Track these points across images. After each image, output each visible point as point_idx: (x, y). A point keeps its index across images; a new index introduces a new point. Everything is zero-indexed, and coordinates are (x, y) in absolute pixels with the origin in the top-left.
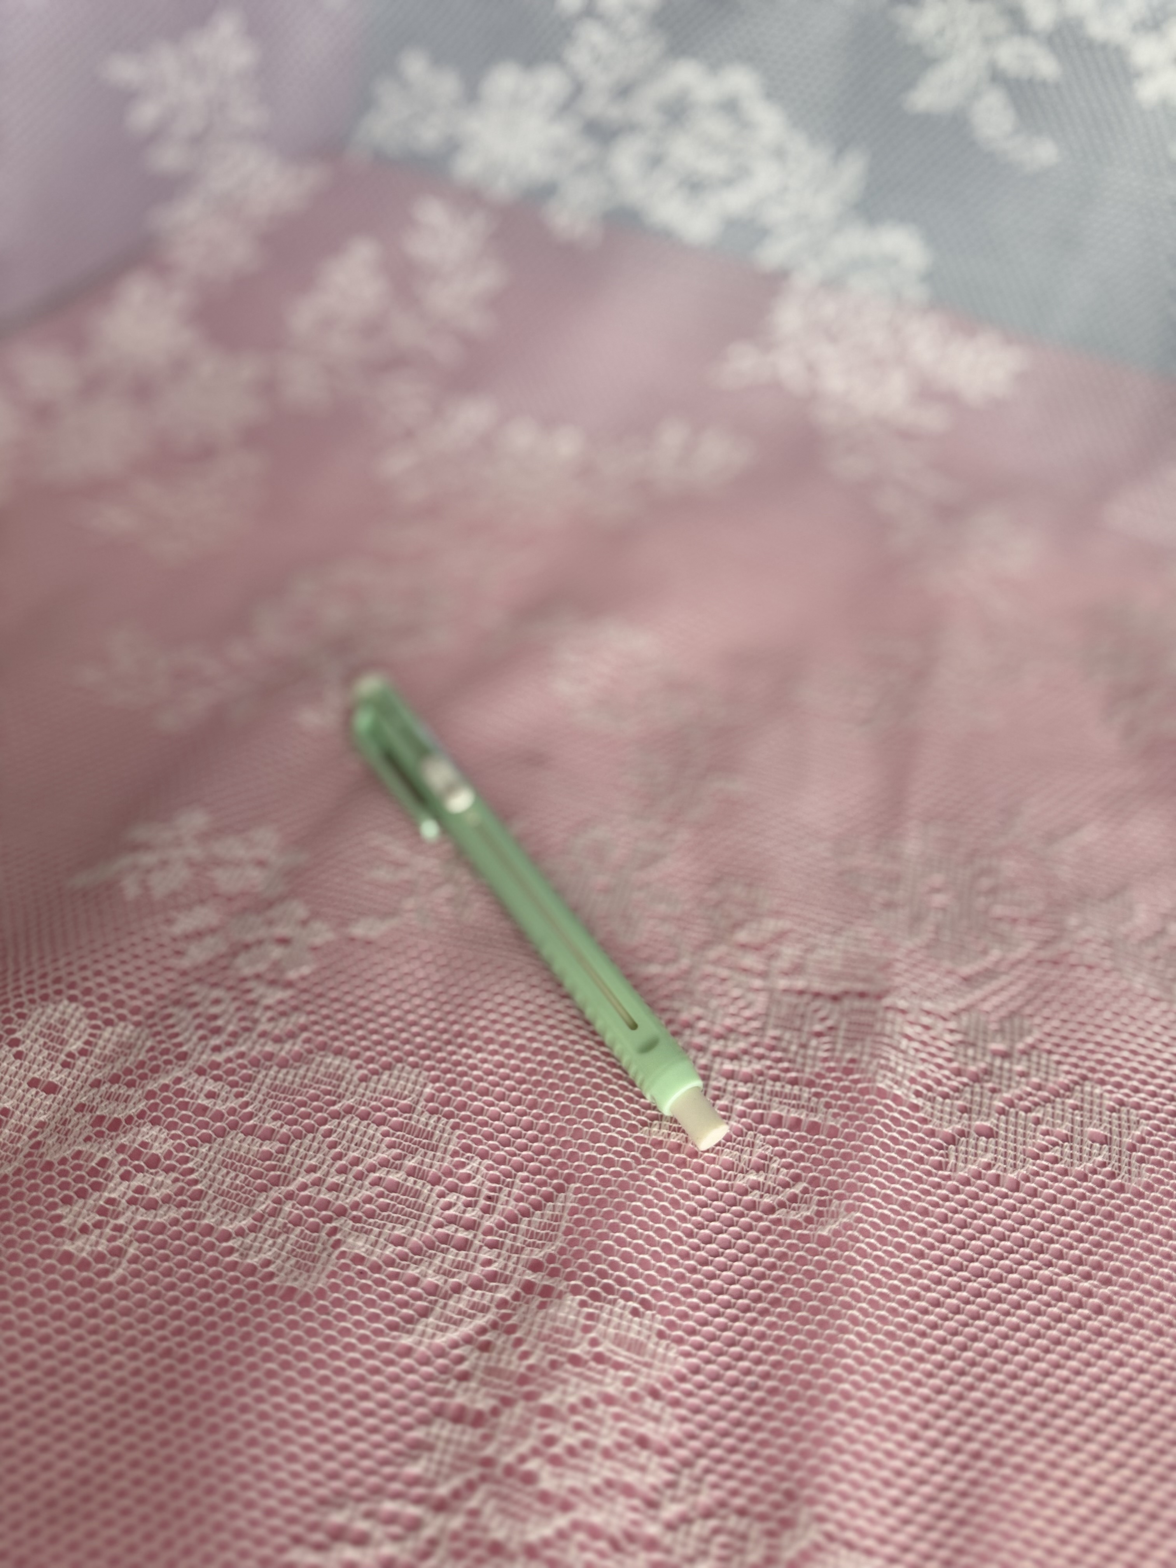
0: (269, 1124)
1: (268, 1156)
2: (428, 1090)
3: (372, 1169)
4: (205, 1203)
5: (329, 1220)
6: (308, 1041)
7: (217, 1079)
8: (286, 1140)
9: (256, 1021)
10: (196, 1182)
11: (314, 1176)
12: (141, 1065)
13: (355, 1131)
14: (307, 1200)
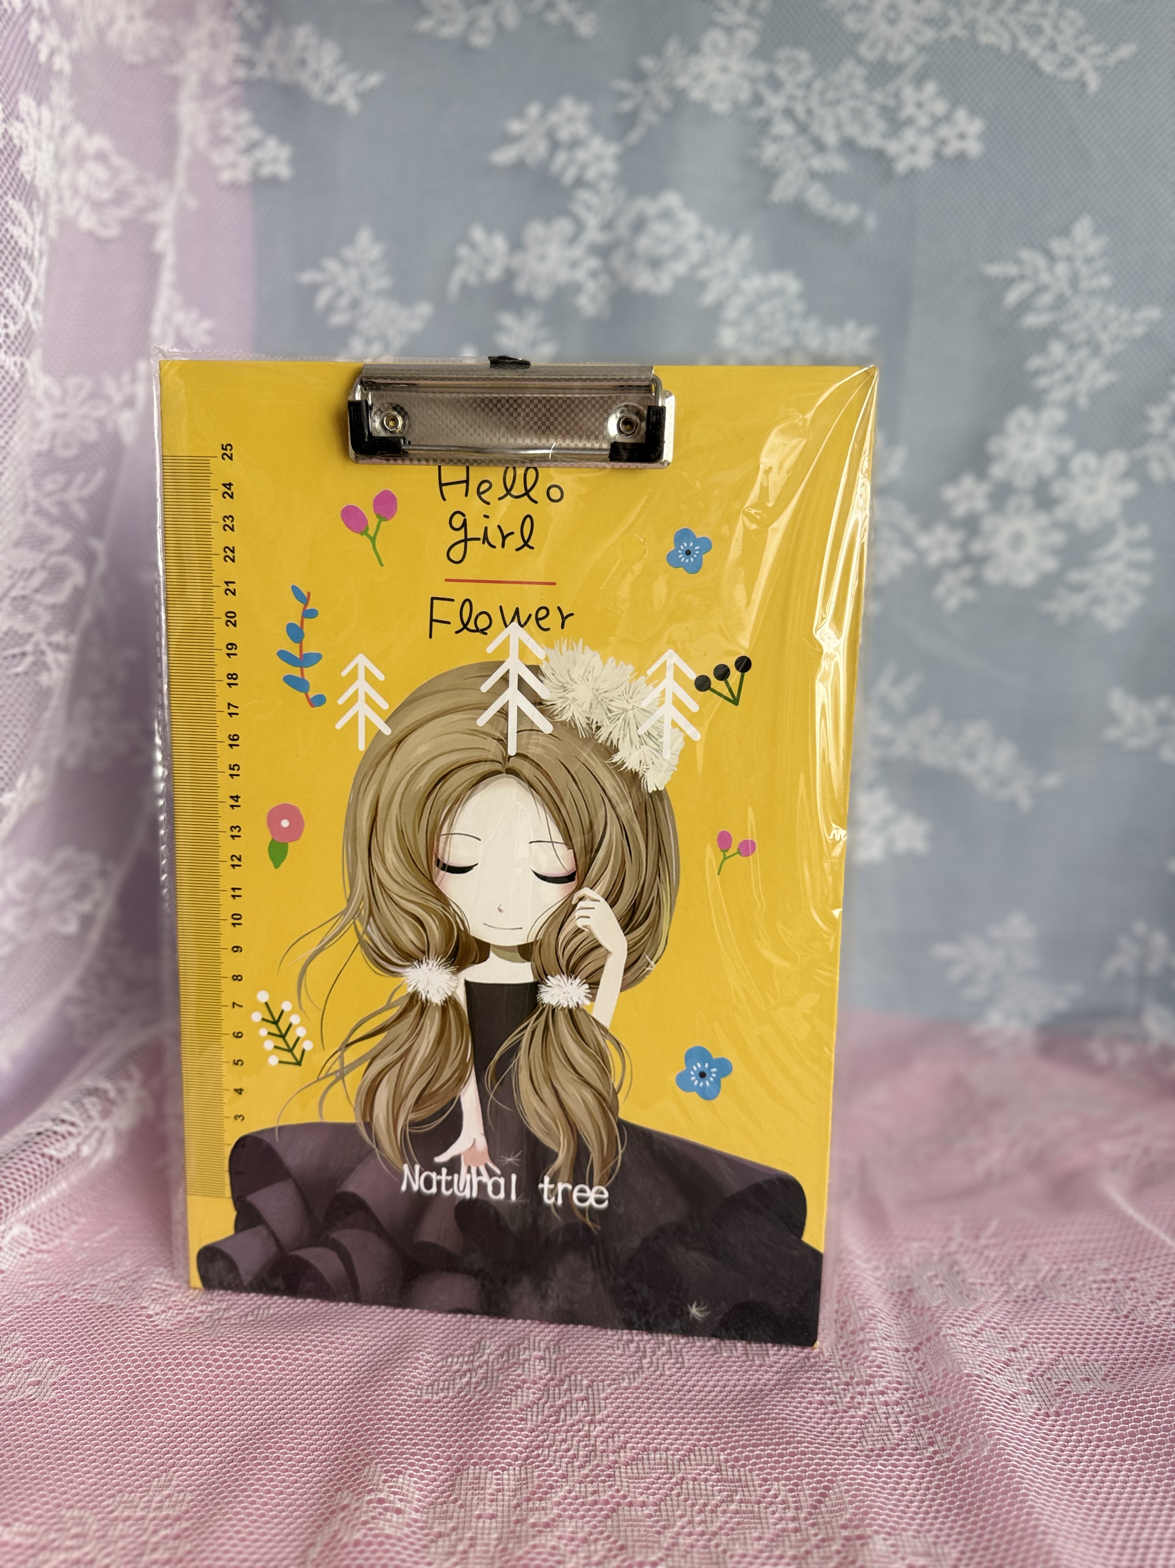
0: (641, 1499)
1: (650, 1516)
2: (722, 1457)
3: (717, 1506)
4: (630, 1550)
5: (710, 1540)
6: (633, 1448)
7: (592, 1482)
8: (655, 1504)
9: (595, 1445)
10: (615, 1542)
11: (686, 1519)
12: (540, 1487)
13: (694, 1489)
14: (690, 1534)
